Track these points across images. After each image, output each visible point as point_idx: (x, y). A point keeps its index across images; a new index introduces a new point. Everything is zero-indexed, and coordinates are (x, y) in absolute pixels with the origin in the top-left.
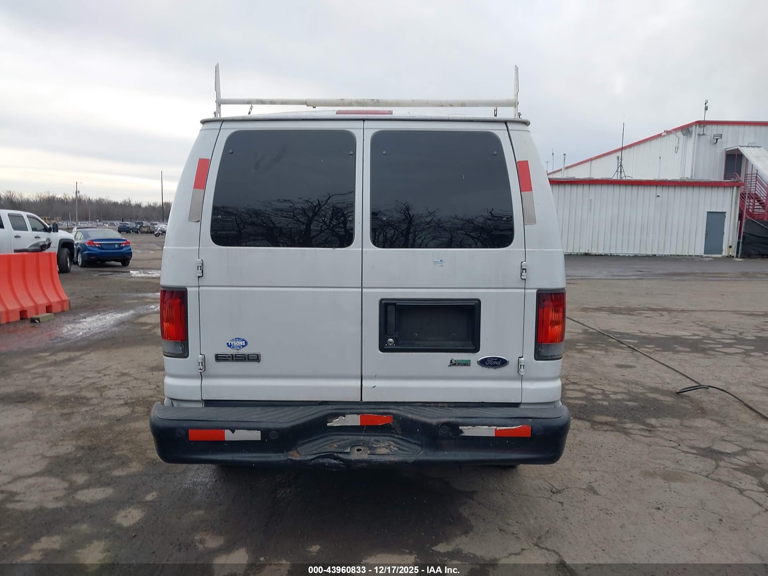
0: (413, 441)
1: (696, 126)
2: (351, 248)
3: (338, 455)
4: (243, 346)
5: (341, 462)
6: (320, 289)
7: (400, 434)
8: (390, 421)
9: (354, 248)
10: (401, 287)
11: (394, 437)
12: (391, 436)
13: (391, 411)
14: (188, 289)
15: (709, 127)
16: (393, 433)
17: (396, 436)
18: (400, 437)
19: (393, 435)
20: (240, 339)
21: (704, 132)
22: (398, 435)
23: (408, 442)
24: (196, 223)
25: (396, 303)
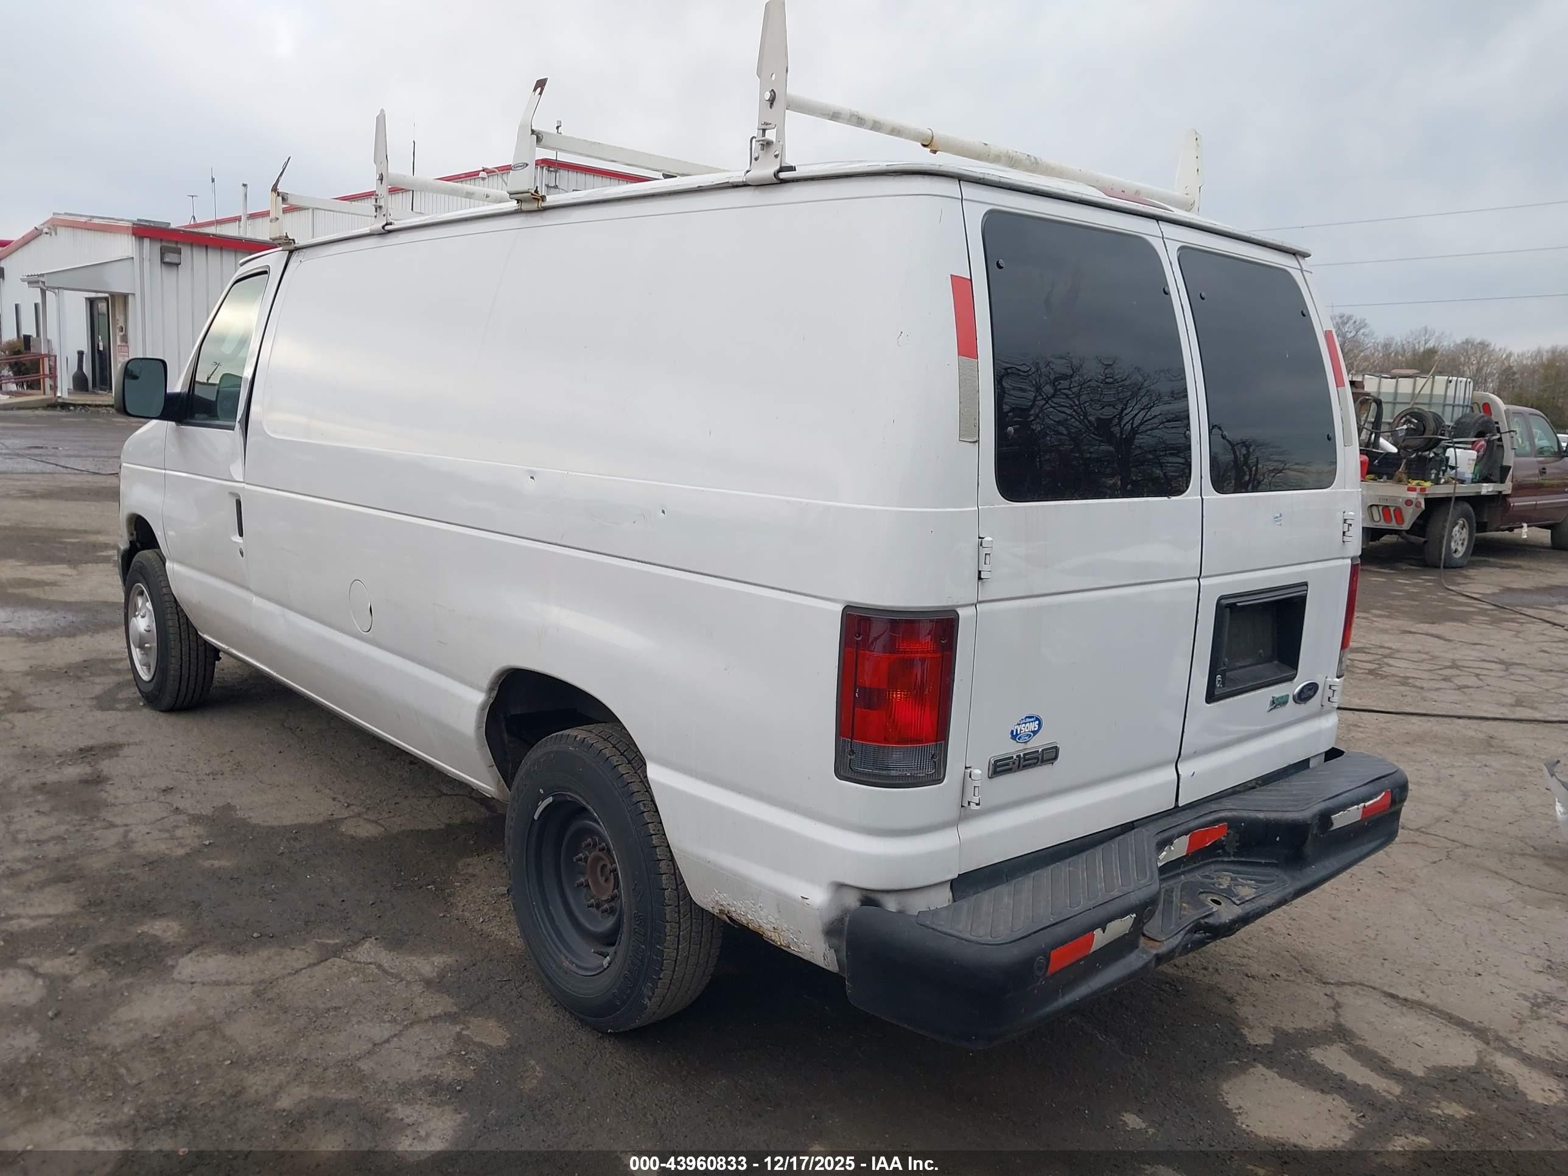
0: (1263, 861)
1: (543, 167)
2: (1186, 496)
3: (1206, 920)
4: (1035, 733)
5: (1207, 934)
6: (1149, 588)
7: (1232, 853)
8: (1221, 833)
9: (1190, 496)
10: (1241, 570)
11: (1223, 862)
12: (1217, 862)
13: (1223, 814)
14: (960, 611)
15: (563, 173)
16: (1219, 855)
17: (1226, 859)
18: (1232, 858)
19: (1219, 859)
20: (1033, 717)
21: (557, 184)
22: (1229, 855)
23: (1252, 864)
24: (972, 444)
25: (1235, 604)
